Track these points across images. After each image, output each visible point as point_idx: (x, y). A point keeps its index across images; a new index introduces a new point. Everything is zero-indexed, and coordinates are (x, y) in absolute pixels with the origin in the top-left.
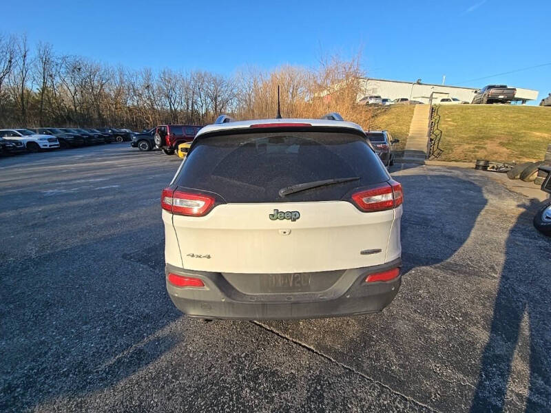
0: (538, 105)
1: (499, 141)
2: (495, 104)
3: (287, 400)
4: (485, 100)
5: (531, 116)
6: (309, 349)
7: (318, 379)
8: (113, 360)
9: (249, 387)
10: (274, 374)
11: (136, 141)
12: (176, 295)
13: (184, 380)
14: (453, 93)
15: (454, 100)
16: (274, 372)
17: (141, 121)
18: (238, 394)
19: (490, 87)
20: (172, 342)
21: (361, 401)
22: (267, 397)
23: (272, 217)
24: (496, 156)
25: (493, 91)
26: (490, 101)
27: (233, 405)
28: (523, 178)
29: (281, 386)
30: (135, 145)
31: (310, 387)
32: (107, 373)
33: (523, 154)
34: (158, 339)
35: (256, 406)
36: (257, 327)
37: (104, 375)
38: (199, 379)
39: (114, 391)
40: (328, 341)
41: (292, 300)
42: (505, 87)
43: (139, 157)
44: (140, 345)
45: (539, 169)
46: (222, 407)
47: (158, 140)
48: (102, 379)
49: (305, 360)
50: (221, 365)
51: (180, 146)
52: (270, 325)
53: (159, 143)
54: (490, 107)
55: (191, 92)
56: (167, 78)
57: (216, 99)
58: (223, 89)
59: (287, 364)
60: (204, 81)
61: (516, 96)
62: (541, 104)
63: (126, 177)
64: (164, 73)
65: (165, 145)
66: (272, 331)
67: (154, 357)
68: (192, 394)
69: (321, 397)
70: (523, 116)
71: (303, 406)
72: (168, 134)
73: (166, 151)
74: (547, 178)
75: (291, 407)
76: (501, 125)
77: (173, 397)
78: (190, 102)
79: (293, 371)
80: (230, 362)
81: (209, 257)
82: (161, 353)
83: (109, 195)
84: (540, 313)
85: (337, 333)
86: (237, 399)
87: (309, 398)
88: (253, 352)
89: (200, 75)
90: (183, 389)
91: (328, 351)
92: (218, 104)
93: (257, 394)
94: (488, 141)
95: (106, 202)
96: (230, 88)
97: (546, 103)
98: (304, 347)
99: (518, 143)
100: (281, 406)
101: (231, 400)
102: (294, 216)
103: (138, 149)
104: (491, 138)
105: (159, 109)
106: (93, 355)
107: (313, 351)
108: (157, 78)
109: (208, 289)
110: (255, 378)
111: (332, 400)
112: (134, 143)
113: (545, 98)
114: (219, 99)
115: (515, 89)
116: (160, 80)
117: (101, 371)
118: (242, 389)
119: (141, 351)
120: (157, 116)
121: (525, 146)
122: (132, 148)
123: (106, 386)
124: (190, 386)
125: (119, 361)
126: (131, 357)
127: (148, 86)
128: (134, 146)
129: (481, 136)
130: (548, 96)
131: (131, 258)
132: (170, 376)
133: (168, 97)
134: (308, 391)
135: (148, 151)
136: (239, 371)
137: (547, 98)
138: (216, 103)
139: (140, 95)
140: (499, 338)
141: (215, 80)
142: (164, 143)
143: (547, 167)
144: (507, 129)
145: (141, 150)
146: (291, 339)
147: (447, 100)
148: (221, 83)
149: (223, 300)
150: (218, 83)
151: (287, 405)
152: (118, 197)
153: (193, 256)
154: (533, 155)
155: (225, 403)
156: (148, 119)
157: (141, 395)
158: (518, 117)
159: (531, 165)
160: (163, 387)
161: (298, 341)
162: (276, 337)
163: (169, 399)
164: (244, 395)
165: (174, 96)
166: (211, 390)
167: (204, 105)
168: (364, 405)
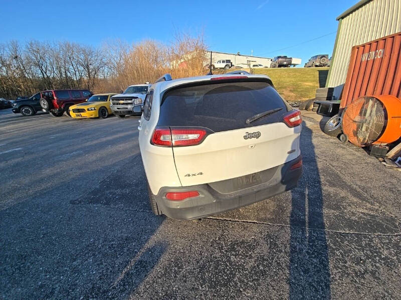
0: (303, 67)
1: (289, 89)
2: (282, 68)
3: (259, 253)
4: (277, 65)
5: (302, 74)
6: (254, 223)
7: (269, 236)
8: (121, 276)
9: (233, 255)
10: (243, 242)
11: (17, 107)
12: (178, 207)
13: (187, 268)
14: (258, 61)
15: (260, 65)
16: (242, 241)
17: (12, 90)
18: (229, 261)
19: (279, 57)
20: (161, 248)
21: (296, 239)
22: (247, 256)
23: (245, 137)
24: (290, 98)
25: (280, 59)
26: (280, 66)
27: (230, 268)
28: (306, 109)
29: (251, 247)
30: (17, 111)
31: (267, 241)
32: (124, 285)
33: (302, 96)
34: (149, 250)
35: (244, 263)
36: (215, 221)
37: (122, 287)
38: (198, 262)
39: (139, 294)
40: (262, 215)
41: (255, 190)
42: (286, 57)
43: (26, 121)
44: (138, 258)
45: (314, 103)
46: (224, 271)
47: (44, 104)
48: (122, 291)
49: (255, 229)
50: (207, 250)
51: (71, 108)
52: (222, 217)
53: (46, 107)
54: (281, 69)
55: (62, 61)
56: (34, 49)
57: (87, 67)
58: (93, 59)
59: (247, 235)
60: (73, 51)
61: (292, 63)
62: (305, 67)
63: (24, 140)
64: (31, 44)
65: (54, 108)
66: (225, 220)
67: (155, 261)
68: (200, 272)
69: (275, 244)
70: (298, 74)
71: (270, 253)
72: (55, 98)
73: (54, 114)
74: (319, 107)
75: (264, 256)
76: (288, 80)
77: (188, 279)
78: (63, 70)
79: (253, 237)
80: (211, 246)
81: (201, 174)
82: (159, 257)
83: (17, 158)
84: (349, 174)
85: (264, 209)
86: (230, 264)
87: (270, 248)
88: (222, 235)
89: (69, 46)
90: (191, 272)
91: (265, 220)
92: (90, 71)
93: (240, 257)
94: (284, 90)
95: (17, 164)
96: (100, 58)
97: (308, 65)
98: (250, 222)
99: (299, 90)
100: (258, 258)
101: (227, 266)
102: (257, 135)
103: (20, 114)
104: (285, 88)
105: (31, 77)
106: (101, 279)
107: (256, 223)
108: (24, 49)
109: (203, 196)
110: (233, 249)
111: (282, 244)
112: (15, 109)
113: (306, 62)
114: (91, 67)
115: (291, 58)
116: (27, 50)
117: (117, 286)
118: (230, 258)
119: (141, 262)
120: (30, 84)
121: (302, 91)
122: (14, 115)
123: (129, 294)
124: (194, 269)
125: (127, 274)
126: (136, 268)
127: (16, 57)
128: (15, 112)
129: (280, 86)
130: (308, 61)
131: (80, 202)
132: (176, 268)
133: (38, 65)
134: (268, 244)
135: (32, 115)
136: (221, 249)
137: (308, 63)
138: (88, 70)
139: (8, 66)
140: (338, 189)
141: (84, 51)
142: (51, 106)
143: (317, 101)
144: (292, 83)
145: (25, 116)
146: (240, 221)
147: (256, 66)
148: (91, 53)
149: (215, 201)
150: (88, 53)
151: (261, 256)
152: (27, 158)
153: (189, 175)
154: (307, 96)
155: (224, 269)
156: (20, 87)
157: (162, 288)
158: (295, 74)
159: (310, 101)
160: (175, 277)
161: (245, 221)
162: (230, 222)
163: (185, 281)
164: (233, 261)
165: (45, 64)
166: (210, 266)
167: (77, 73)
168: (299, 240)
